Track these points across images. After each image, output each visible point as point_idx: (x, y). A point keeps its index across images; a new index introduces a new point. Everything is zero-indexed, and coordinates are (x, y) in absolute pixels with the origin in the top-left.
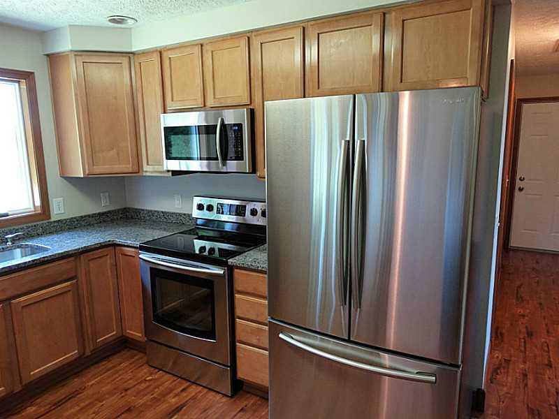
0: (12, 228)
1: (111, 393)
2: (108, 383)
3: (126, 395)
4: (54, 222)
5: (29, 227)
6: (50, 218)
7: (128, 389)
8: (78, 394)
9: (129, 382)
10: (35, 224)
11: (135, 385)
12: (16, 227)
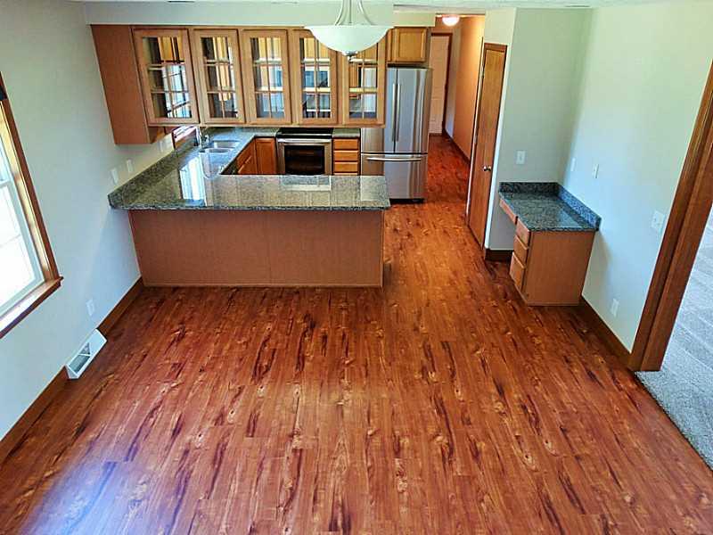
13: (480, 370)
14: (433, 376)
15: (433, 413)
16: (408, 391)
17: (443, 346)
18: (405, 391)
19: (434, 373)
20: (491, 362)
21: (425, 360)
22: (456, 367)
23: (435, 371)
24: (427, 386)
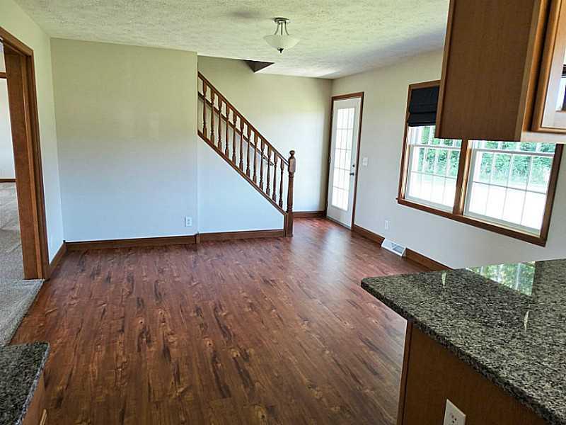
13: (184, 368)
14: (235, 353)
15: (231, 326)
16: (256, 338)
17: (228, 391)
18: (259, 337)
19: (235, 356)
20: (168, 379)
21: (247, 368)
22: (211, 366)
23: (234, 358)
24: (239, 344)
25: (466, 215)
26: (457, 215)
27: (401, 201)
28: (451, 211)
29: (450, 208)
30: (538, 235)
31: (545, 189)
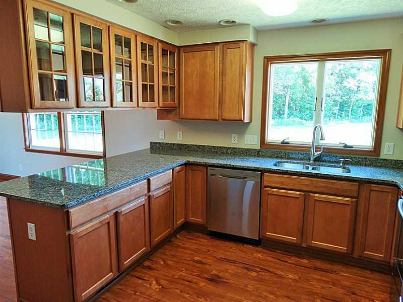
0: (349, 156)
1: (343, 287)
2: (351, 282)
3: (350, 296)
4: (381, 159)
5: (360, 158)
6: (379, 156)
7: (356, 294)
8: (331, 273)
9: (363, 292)
10: (366, 157)
11: (362, 296)
12: (352, 156)
25: (68, 151)
26: (63, 152)
27: (28, 149)
28: (59, 150)
29: (58, 149)
30: (102, 155)
31: (101, 131)
